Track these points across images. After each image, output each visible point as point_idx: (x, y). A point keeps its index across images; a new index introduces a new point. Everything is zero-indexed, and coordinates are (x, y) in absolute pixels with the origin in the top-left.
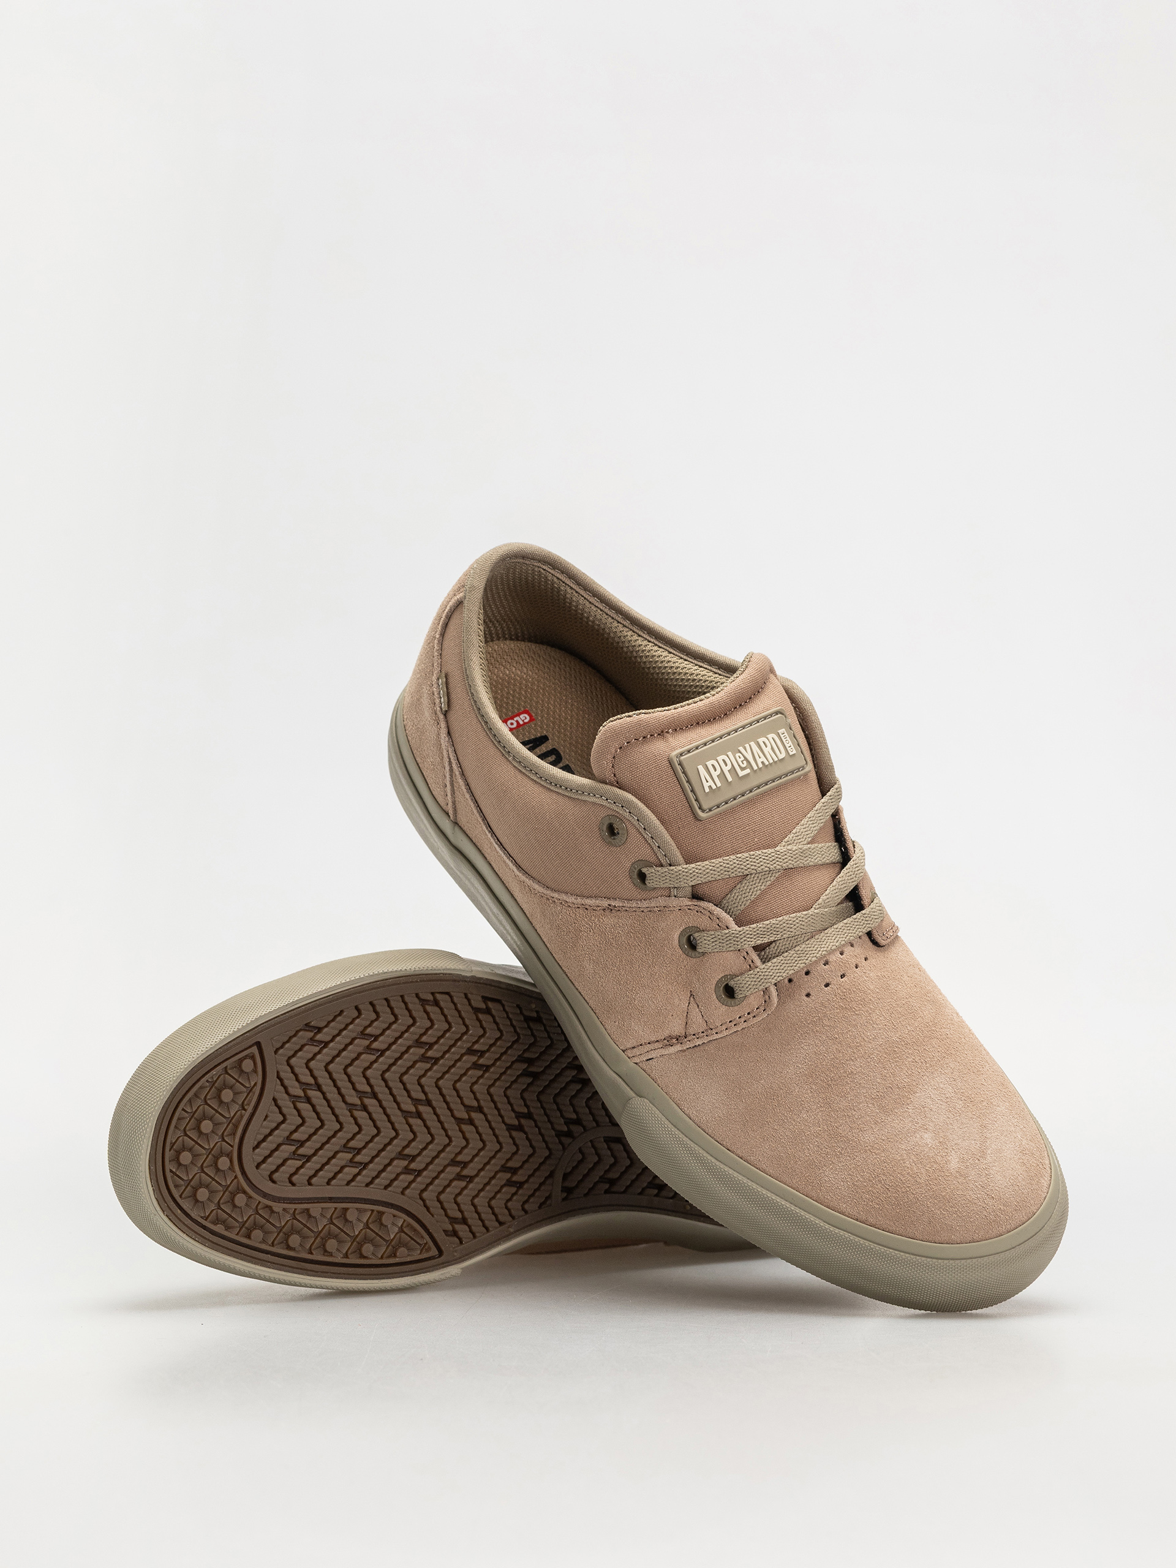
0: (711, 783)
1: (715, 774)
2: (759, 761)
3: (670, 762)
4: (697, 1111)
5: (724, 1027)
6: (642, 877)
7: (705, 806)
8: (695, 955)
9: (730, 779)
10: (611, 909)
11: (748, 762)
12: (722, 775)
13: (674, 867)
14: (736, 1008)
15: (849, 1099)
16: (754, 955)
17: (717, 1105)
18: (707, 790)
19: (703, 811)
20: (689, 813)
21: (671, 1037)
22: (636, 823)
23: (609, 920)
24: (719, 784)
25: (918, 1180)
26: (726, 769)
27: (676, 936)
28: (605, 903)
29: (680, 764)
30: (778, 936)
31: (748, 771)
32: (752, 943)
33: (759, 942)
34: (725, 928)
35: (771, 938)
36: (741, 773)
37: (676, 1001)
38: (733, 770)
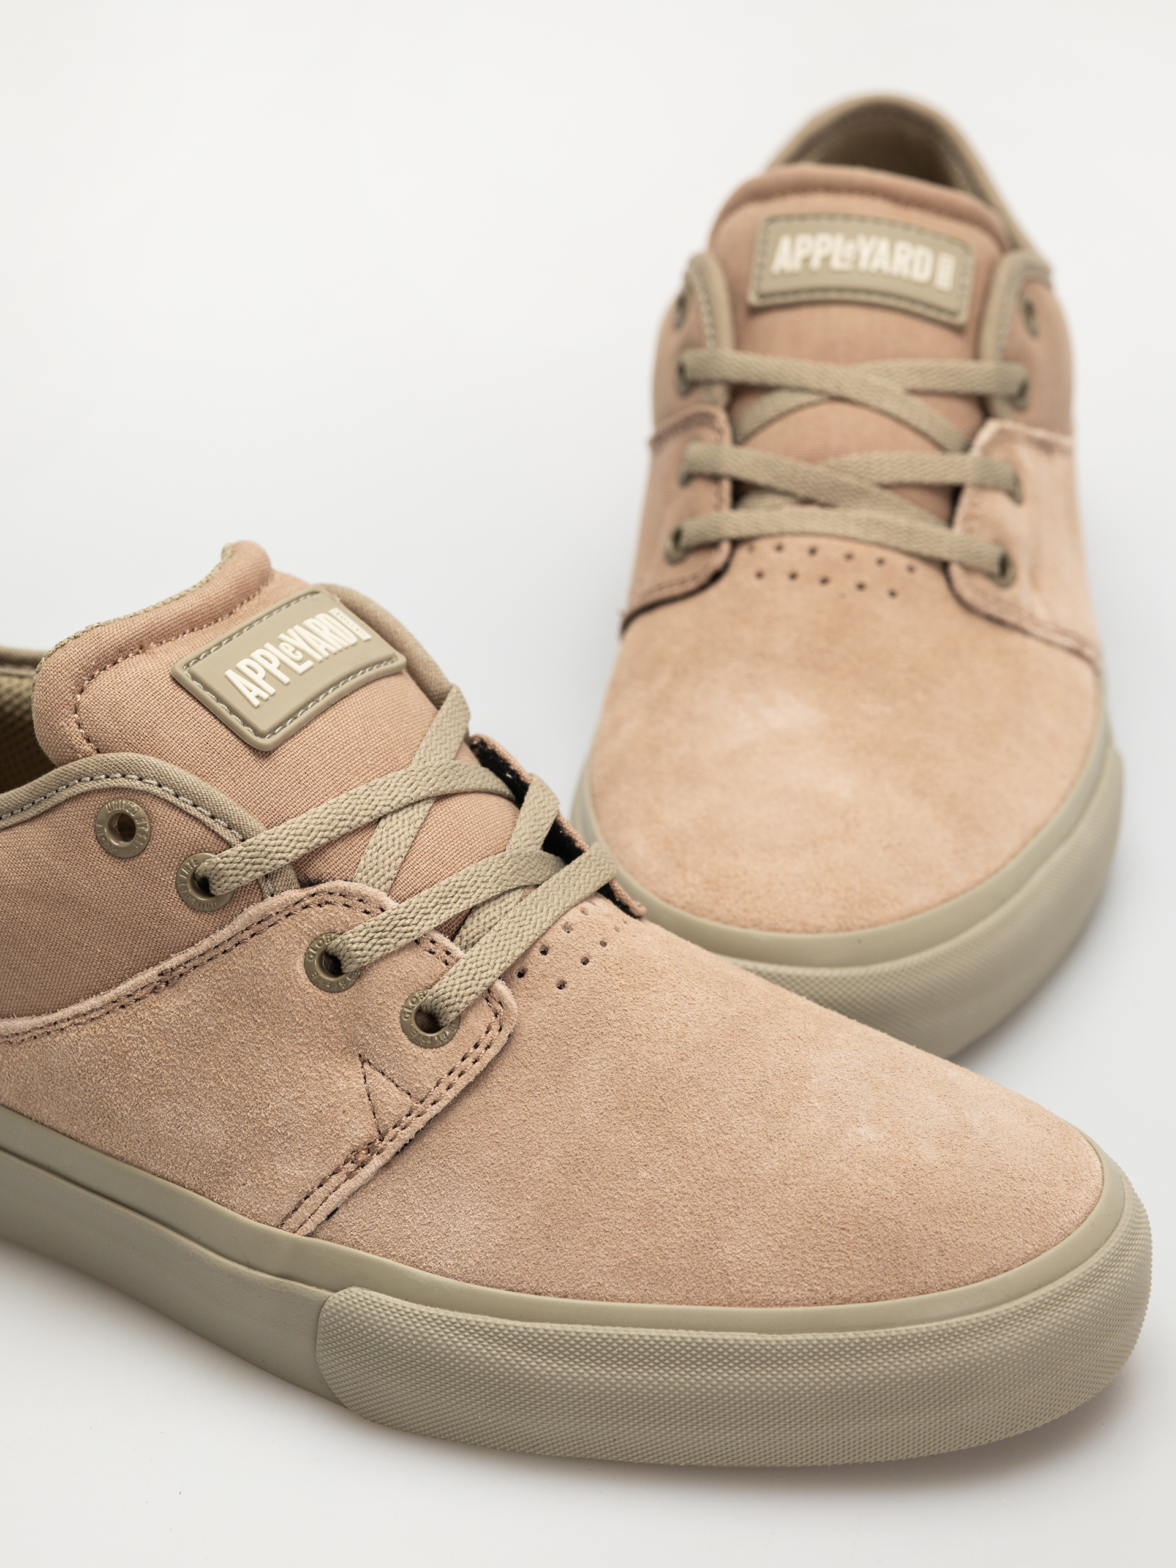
0: (257, 691)
1: (259, 678)
2: (321, 649)
3: (176, 680)
4: (452, 1257)
5: (443, 1087)
6: (203, 885)
7: (263, 727)
8: (346, 981)
9: (286, 679)
10: (168, 980)
11: (302, 652)
12: (269, 676)
13: (253, 839)
14: (451, 1045)
15: (708, 1119)
16: (444, 940)
17: (484, 1228)
18: (256, 702)
19: (263, 736)
20: (242, 749)
21: (356, 1152)
22: (157, 791)
23: (169, 1003)
24: (272, 690)
25: (888, 1195)
26: (273, 668)
27: (300, 969)
28: (151, 974)
29: (194, 677)
30: (472, 900)
31: (309, 664)
32: (433, 921)
33: (444, 918)
34: (379, 911)
35: (462, 906)
36: (300, 668)
37: (342, 1084)
38: (283, 666)
